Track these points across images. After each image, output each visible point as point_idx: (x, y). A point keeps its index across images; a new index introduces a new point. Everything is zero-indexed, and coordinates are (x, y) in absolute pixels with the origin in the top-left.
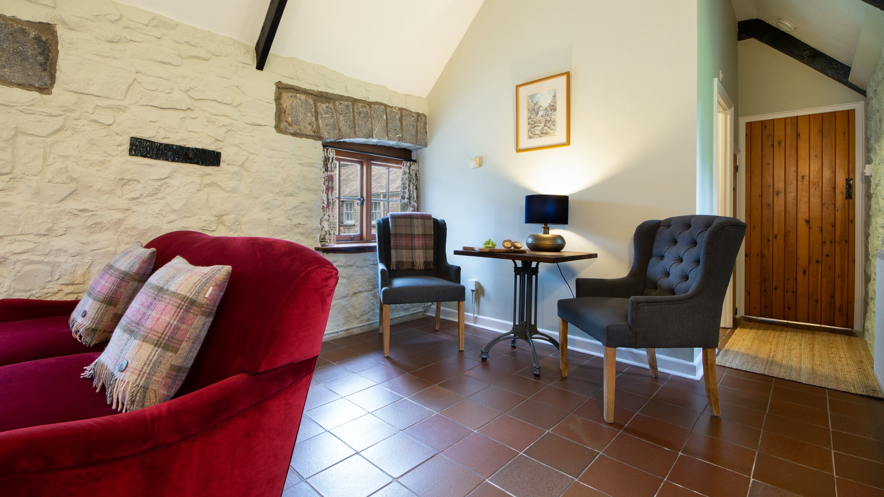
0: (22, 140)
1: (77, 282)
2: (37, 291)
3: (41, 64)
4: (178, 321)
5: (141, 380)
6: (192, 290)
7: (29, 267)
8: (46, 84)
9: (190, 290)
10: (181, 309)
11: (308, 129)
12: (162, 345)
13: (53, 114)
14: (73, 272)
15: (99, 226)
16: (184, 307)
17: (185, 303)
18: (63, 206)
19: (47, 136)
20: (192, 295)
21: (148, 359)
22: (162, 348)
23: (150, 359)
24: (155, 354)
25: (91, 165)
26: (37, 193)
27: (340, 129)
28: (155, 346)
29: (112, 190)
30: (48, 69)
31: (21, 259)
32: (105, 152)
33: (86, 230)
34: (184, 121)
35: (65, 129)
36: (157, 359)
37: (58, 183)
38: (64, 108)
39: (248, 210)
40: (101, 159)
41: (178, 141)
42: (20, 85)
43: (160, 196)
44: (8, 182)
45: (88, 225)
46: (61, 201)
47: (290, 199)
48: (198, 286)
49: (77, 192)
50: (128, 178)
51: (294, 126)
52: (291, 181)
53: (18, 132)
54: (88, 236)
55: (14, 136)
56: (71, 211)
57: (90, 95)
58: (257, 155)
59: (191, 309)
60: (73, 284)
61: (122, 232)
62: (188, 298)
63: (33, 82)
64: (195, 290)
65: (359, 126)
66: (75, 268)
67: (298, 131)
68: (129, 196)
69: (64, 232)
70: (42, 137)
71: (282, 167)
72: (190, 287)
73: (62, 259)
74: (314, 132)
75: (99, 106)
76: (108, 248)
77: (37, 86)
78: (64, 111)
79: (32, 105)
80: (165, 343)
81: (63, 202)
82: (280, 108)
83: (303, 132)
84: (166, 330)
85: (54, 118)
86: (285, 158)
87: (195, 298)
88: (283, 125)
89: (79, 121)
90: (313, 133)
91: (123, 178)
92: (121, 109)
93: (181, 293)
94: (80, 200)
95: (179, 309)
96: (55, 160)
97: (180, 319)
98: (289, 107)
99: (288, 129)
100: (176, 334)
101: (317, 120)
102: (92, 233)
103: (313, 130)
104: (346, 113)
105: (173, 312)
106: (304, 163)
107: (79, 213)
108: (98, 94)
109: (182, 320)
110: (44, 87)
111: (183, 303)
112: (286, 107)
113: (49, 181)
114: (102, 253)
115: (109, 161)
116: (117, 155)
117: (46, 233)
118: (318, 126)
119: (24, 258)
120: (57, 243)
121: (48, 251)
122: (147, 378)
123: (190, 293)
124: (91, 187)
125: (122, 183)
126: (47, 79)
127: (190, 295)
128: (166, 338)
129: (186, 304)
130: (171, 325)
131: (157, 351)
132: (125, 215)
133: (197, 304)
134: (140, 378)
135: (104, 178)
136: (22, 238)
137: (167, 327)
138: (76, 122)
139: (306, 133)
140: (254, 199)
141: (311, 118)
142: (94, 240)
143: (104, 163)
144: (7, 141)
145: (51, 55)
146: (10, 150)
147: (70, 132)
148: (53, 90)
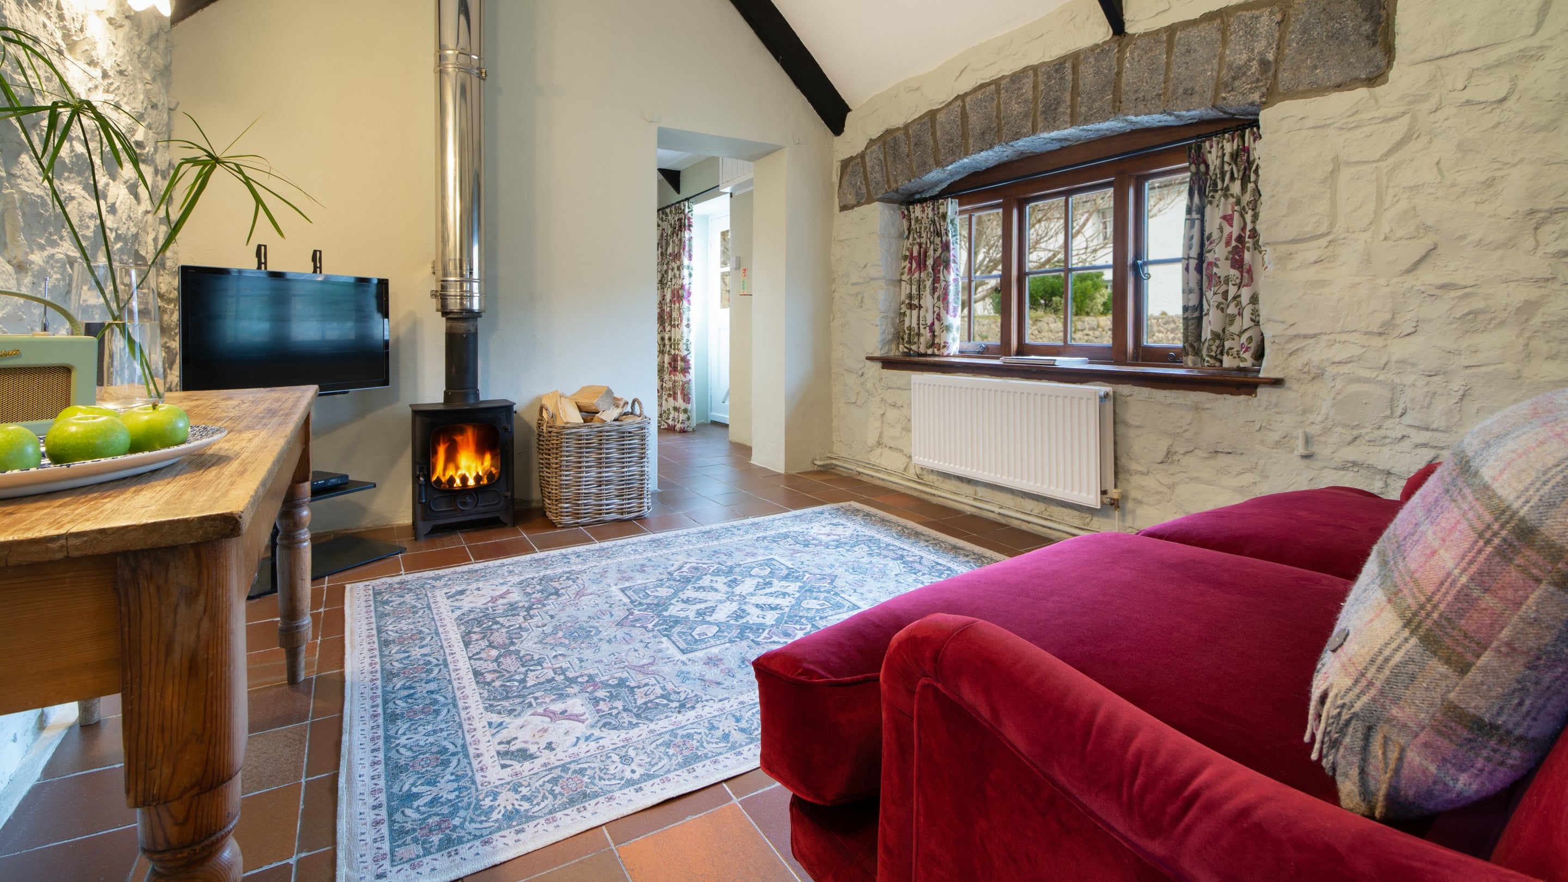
0: (1346, 174)
1: (1434, 426)
2: (1369, 430)
3: (1368, 37)
4: (1472, 579)
5: (1358, 697)
6: (1531, 492)
7: (1354, 388)
8: (1378, 68)
9: (1527, 489)
10: (1488, 542)
12: (1422, 632)
13: (1389, 116)
14: (1426, 405)
15: (1480, 318)
16: (1496, 541)
17: (1502, 527)
18: (1410, 280)
19: (1381, 159)
20: (1526, 508)
21: (1380, 652)
22: (1422, 640)
23: (1387, 652)
24: (1399, 647)
25: (1464, 193)
26: (1368, 259)
28: (1405, 626)
29: (1511, 239)
30: (1380, 39)
31: (1342, 372)
32: (1494, 161)
33: (1454, 326)
35: (1415, 136)
36: (1405, 663)
37: (1400, 239)
38: (1407, 99)
40: (1483, 178)
42: (1339, 86)
44: (1327, 247)
45: (1458, 316)
46: (1408, 271)
48: (1553, 482)
49: (1438, 252)
50: (1547, 207)
53: (1337, 165)
54: (1458, 338)
55: (1332, 172)
56: (1423, 289)
57: (1457, 53)
59: (1516, 552)
60: (1427, 429)
61: (1536, 332)
62: (1515, 513)
63: (1356, 73)
64: (1542, 492)
66: (1432, 398)
68: (1552, 249)
69: (1413, 330)
70: (1374, 162)
72: (1529, 481)
73: (1408, 379)
75: (1477, 69)
76: (1500, 366)
77: (1363, 76)
78: (1410, 103)
79: (1357, 112)
80: (1430, 630)
81: (1414, 273)
84: (1438, 591)
85: (1393, 123)
87: (1533, 519)
89: (1438, 112)
91: (1536, 208)
92: (1532, 56)
93: (1501, 492)
94: (1445, 266)
95: (1481, 543)
96: (1396, 199)
97: (1480, 573)
100: (1461, 617)
102: (1468, 332)
105: (1467, 545)
107: (1439, 292)
108: (1472, 47)
109: (1484, 580)
110: (1376, 74)
111: (1496, 526)
113: (1386, 239)
114: (1487, 373)
115: (1502, 177)
116: (1522, 160)
117: (1381, 330)
119: (1346, 371)
120: (1399, 349)
121: (1383, 361)
122: (1374, 700)
123: (1523, 499)
124: (1462, 238)
125: (1534, 221)
126: (1380, 58)
127: (1521, 507)
128: (1435, 615)
129: (1504, 533)
130: (1454, 581)
131: (1406, 640)
132: (1544, 291)
133: (1538, 542)
134: (1357, 690)
135: (1490, 217)
136: (1344, 337)
137: (1442, 583)
138: (1432, 118)
142: (1469, 346)
143: (1490, 186)
144: (1323, 182)
145: (1383, 13)
146: (1328, 196)
147: (1424, 140)
148: (1393, 74)
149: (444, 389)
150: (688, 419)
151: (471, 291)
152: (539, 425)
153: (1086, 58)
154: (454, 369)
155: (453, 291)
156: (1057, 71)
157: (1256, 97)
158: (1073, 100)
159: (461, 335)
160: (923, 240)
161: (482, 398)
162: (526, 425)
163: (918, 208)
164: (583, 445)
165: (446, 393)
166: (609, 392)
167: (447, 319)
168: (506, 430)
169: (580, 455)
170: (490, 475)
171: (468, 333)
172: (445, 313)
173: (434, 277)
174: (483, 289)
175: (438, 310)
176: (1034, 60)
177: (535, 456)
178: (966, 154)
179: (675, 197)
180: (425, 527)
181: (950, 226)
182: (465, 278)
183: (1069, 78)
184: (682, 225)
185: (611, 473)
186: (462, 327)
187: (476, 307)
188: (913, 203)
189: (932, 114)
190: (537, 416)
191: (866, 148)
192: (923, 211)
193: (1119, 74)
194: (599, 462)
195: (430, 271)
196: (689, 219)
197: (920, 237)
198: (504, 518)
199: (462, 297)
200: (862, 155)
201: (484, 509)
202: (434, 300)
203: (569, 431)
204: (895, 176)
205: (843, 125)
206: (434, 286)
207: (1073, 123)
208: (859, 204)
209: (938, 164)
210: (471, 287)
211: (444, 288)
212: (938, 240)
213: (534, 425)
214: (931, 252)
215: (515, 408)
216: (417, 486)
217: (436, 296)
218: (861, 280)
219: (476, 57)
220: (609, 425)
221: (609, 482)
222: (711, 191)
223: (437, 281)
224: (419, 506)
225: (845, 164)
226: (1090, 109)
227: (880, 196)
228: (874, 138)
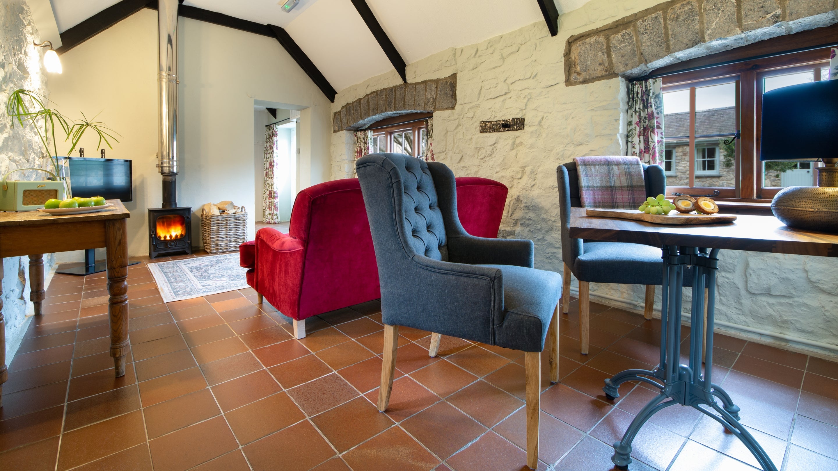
0: (449, 133)
3: (452, 96)
11: (599, 70)
13: (455, 119)
19: (454, 130)
25: (467, 141)
27: (642, 54)
29: (474, 155)
30: (454, 97)
32: (472, 133)
34: (505, 102)
35: (460, 125)
37: (457, 153)
38: (459, 114)
39: (542, 162)
40: (470, 138)
41: (501, 117)
42: (447, 109)
43: (493, 156)
44: (445, 155)
46: (458, 162)
47: (581, 147)
49: (462, 157)
51: (583, 73)
52: (580, 130)
53: (447, 131)
55: (446, 133)
57: (466, 103)
58: (551, 113)
63: (450, 105)
65: (675, 36)
67: (588, 77)
68: (480, 158)
70: (452, 131)
71: (573, 118)
74: (606, 71)
75: (469, 108)
77: (451, 107)
78: (459, 116)
79: (449, 116)
82: (570, 62)
83: (592, 76)
85: (456, 121)
86: (576, 109)
88: (573, 76)
90: (605, 73)
91: (478, 147)
92: (477, 107)
94: (464, 161)
96: (457, 142)
98: (577, 57)
99: (578, 79)
101: (609, 56)
103: (605, 68)
104: (653, 28)
106: (595, 108)
107: (463, 169)
108: (468, 102)
110: (453, 106)
112: (575, 58)
115: (473, 138)
116: (475, 134)
118: (611, 63)
124: (466, 154)
125: (477, 150)
126: (454, 102)
132: (478, 169)
135: (471, 148)
138: (462, 120)
139: (597, 75)
140: (549, 152)
141: (603, 56)
143: (471, 140)
144: (444, 136)
145: (454, 89)
146: (445, 140)
147: (462, 126)
148: (456, 107)
149: (162, 202)
150: (278, 218)
151: (173, 165)
152: (202, 216)
153: (398, 89)
154: (166, 195)
155: (166, 165)
156: (391, 91)
157: (432, 109)
158: (395, 102)
159: (169, 182)
160: (361, 145)
161: (178, 206)
162: (197, 217)
163: (359, 133)
164: (219, 223)
165: (163, 204)
166: (232, 203)
167: (163, 176)
168: (188, 217)
169: (218, 226)
170: (181, 235)
171: (172, 181)
172: (162, 173)
173: (158, 159)
174: (178, 164)
175: (159, 172)
176: (386, 87)
177: (201, 228)
178: (369, 116)
179: (274, 120)
180: (154, 254)
181: (370, 140)
182: (170, 160)
183: (394, 94)
184: (273, 135)
185: (232, 233)
186: (169, 179)
187: (175, 171)
188: (358, 131)
189: (360, 100)
190: (201, 213)
191: (341, 109)
192: (361, 134)
193: (405, 95)
194: (226, 229)
195: (156, 156)
196: (276, 132)
197: (360, 144)
198: (187, 251)
199: (169, 167)
200: (340, 112)
201: (179, 247)
202: (158, 168)
203: (214, 217)
204: (350, 121)
205: (334, 99)
206: (157, 162)
207: (395, 110)
208: (339, 131)
209: (362, 118)
210: (173, 163)
211: (162, 163)
212: (365, 145)
213: (200, 216)
214: (363, 151)
215: (192, 209)
216: (151, 239)
217: (158, 167)
218: (340, 160)
219: (175, 76)
220: (230, 215)
221: (230, 237)
222: (287, 120)
223: (159, 161)
224: (152, 246)
225: (335, 114)
226: (399, 106)
227: (345, 128)
228: (344, 105)
